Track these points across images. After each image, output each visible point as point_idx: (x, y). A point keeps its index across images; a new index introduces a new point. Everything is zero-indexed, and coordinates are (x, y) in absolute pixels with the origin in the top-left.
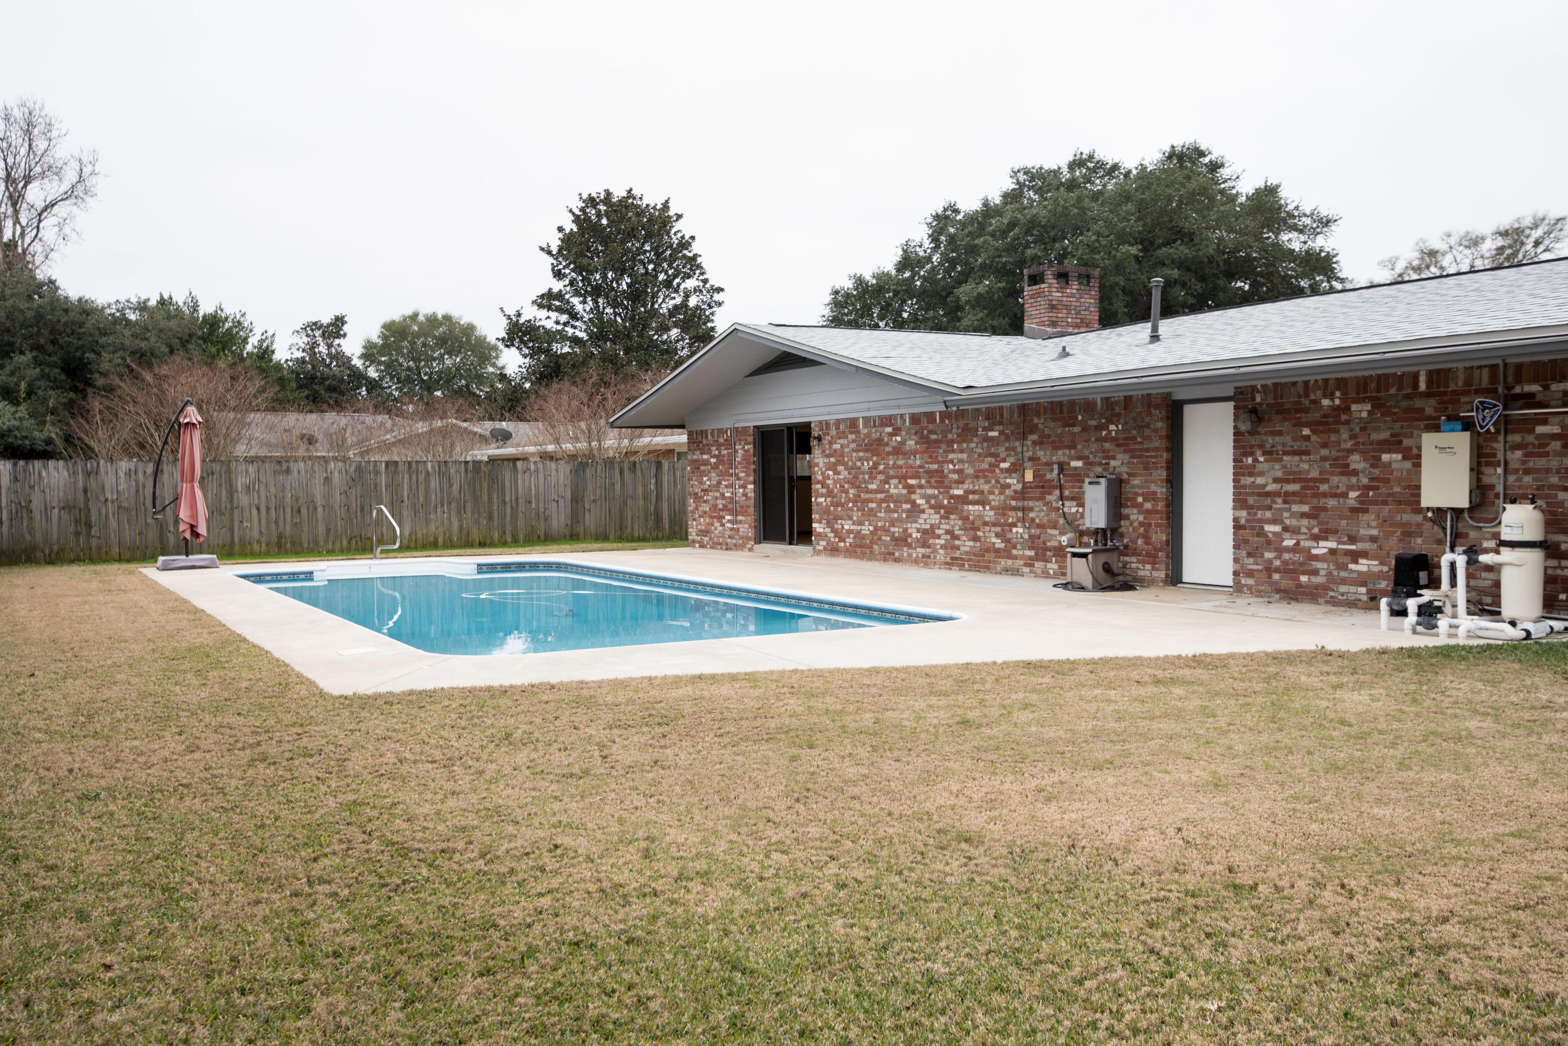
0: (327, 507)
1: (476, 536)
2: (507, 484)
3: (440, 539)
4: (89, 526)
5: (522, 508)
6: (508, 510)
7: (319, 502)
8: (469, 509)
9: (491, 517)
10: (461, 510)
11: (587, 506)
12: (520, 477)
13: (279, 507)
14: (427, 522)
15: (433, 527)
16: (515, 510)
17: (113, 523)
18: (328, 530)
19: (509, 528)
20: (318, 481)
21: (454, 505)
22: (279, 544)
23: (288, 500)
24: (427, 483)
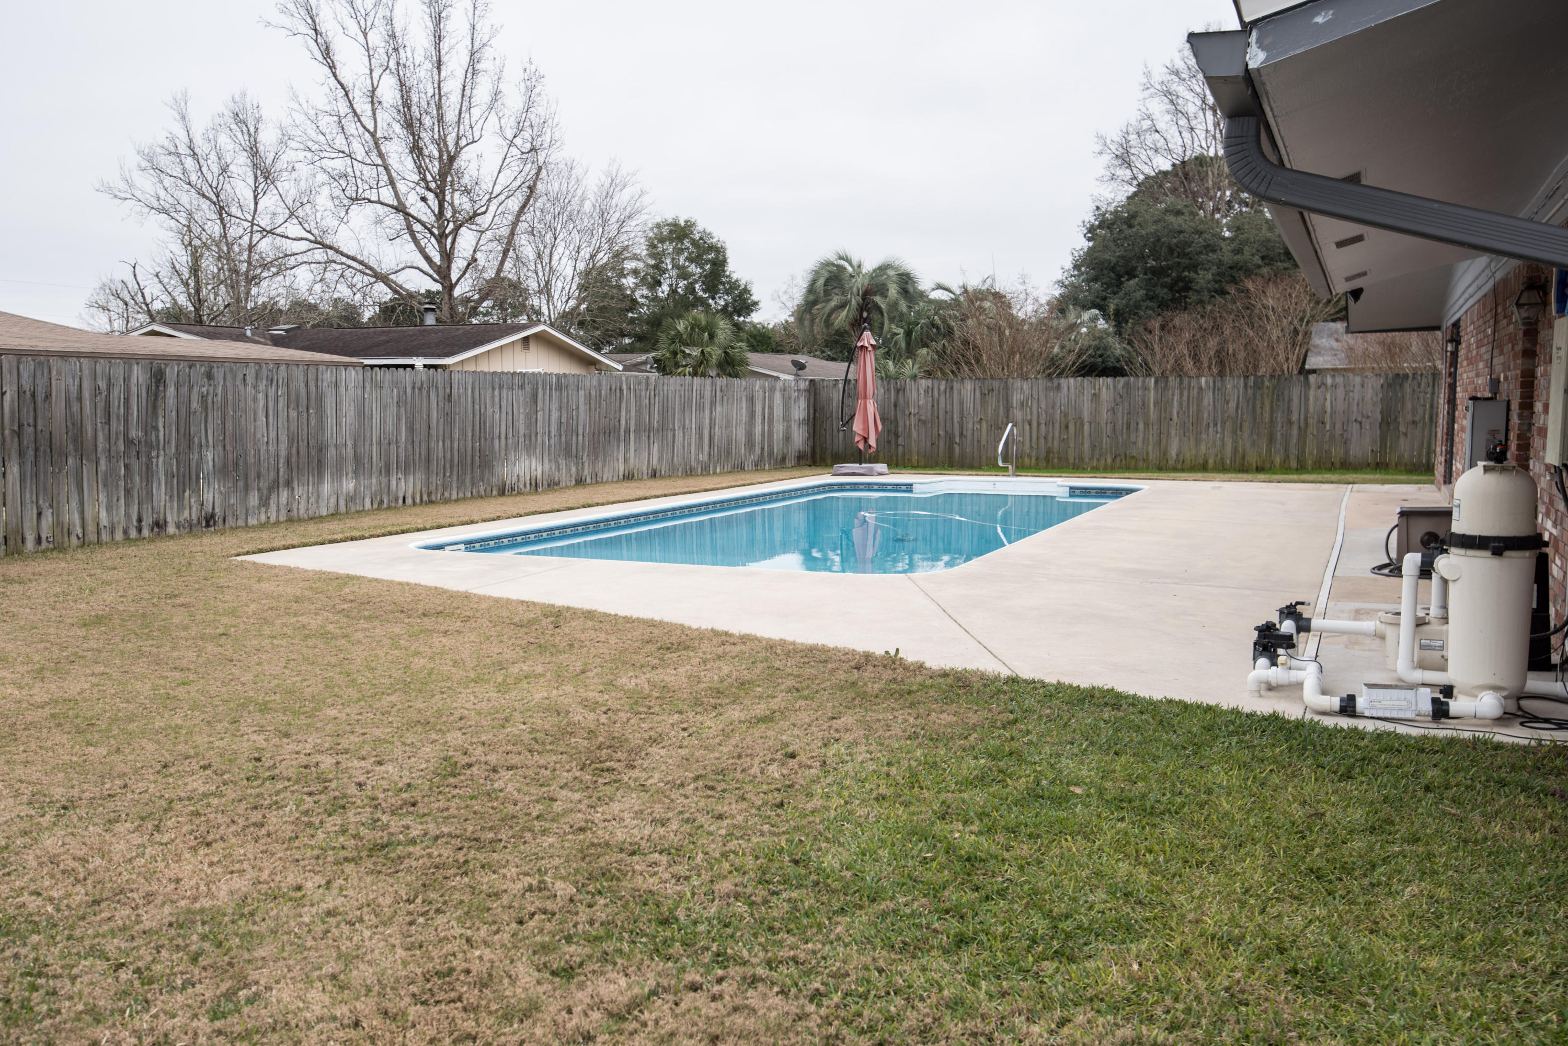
0: (1094, 422)
1: (1252, 458)
2: (1296, 401)
3: (1211, 462)
5: (1312, 429)
6: (1295, 432)
7: (1086, 416)
8: (1247, 427)
9: (1271, 439)
10: (1237, 429)
11: (1402, 428)
12: (1312, 393)
13: (1050, 422)
14: (1198, 442)
15: (1203, 448)
16: (1303, 432)
18: (1093, 447)
19: (1293, 451)
20: (1087, 398)
21: (1229, 425)
23: (1057, 417)
24: (1200, 399)
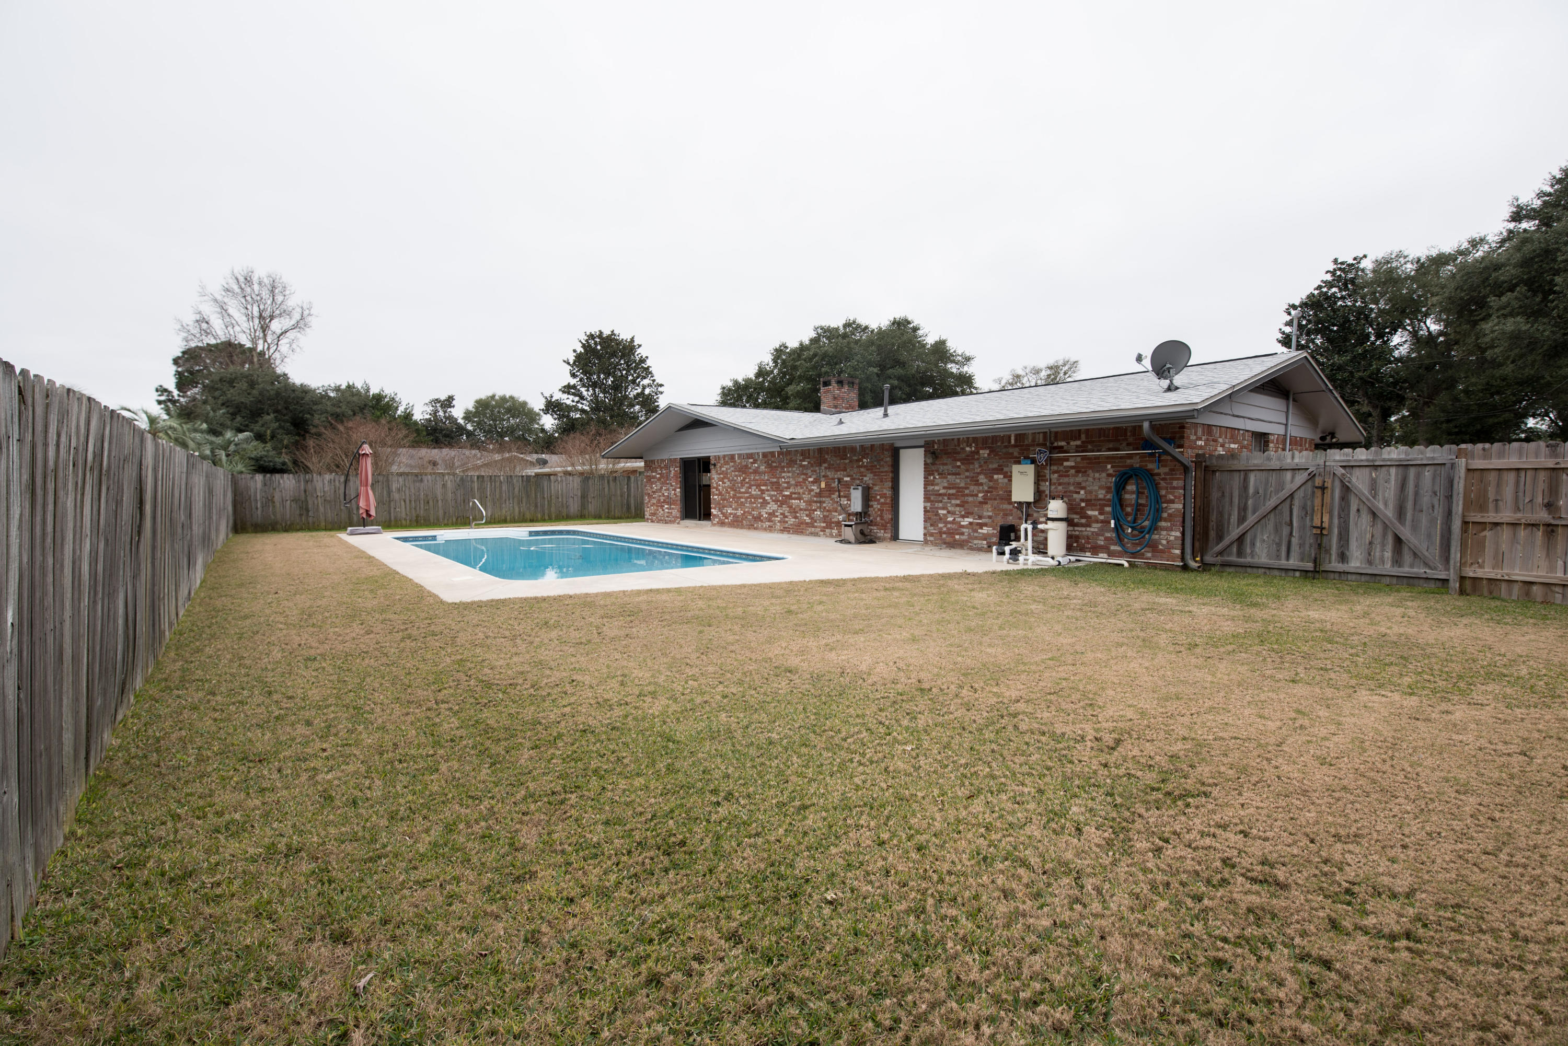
0: (444, 500)
1: (528, 516)
2: (546, 488)
3: (508, 518)
4: (308, 510)
5: (554, 501)
6: (546, 502)
7: (439, 497)
8: (524, 501)
9: (536, 506)
10: (520, 502)
11: (590, 500)
12: (552, 484)
13: (417, 500)
14: (501, 509)
15: (504, 511)
16: (550, 502)
17: (322, 509)
18: (445, 513)
19: (546, 511)
20: (439, 486)
21: (516, 499)
22: (417, 521)
23: (422, 496)
24: (501, 487)
